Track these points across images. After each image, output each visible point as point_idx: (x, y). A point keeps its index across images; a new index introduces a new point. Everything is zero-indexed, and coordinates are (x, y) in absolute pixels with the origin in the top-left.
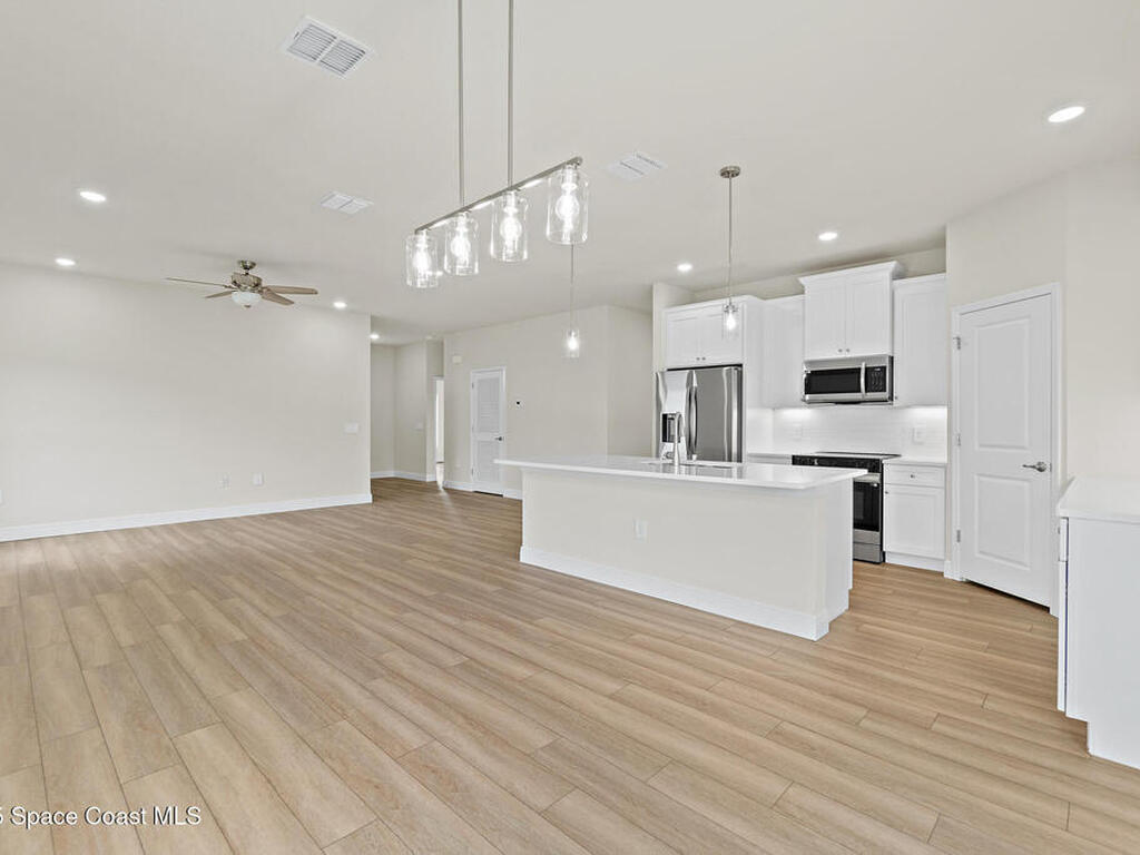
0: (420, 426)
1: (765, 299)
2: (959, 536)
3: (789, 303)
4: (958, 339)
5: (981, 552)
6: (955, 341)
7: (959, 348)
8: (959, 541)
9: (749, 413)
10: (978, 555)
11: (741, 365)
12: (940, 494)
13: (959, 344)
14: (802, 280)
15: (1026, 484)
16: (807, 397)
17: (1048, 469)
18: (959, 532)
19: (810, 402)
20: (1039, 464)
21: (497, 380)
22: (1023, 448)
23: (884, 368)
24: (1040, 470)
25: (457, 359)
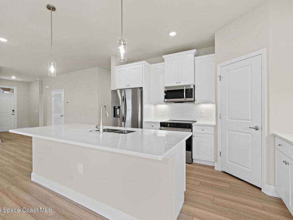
0: (37, 111)
1: (151, 64)
2: (220, 154)
3: (159, 65)
4: (220, 76)
5: (229, 161)
6: (219, 77)
7: (220, 80)
8: (220, 156)
9: (145, 106)
10: (228, 162)
11: (142, 88)
12: (213, 137)
13: (220, 78)
14: (164, 57)
15: (250, 135)
16: (166, 100)
17: (260, 129)
18: (220, 152)
19: (166, 102)
20: (256, 127)
21: (61, 95)
22: (249, 120)
23: (192, 89)
24: (257, 129)
25: (47, 87)
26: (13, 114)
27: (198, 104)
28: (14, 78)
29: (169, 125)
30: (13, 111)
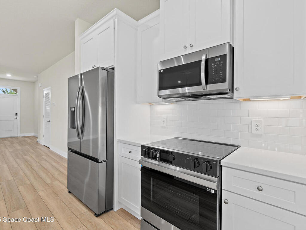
19: (163, 98)
21: (49, 94)
26: (16, 118)
27: (245, 100)
28: (9, 76)
29: (158, 156)
30: (17, 114)
